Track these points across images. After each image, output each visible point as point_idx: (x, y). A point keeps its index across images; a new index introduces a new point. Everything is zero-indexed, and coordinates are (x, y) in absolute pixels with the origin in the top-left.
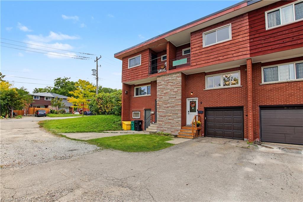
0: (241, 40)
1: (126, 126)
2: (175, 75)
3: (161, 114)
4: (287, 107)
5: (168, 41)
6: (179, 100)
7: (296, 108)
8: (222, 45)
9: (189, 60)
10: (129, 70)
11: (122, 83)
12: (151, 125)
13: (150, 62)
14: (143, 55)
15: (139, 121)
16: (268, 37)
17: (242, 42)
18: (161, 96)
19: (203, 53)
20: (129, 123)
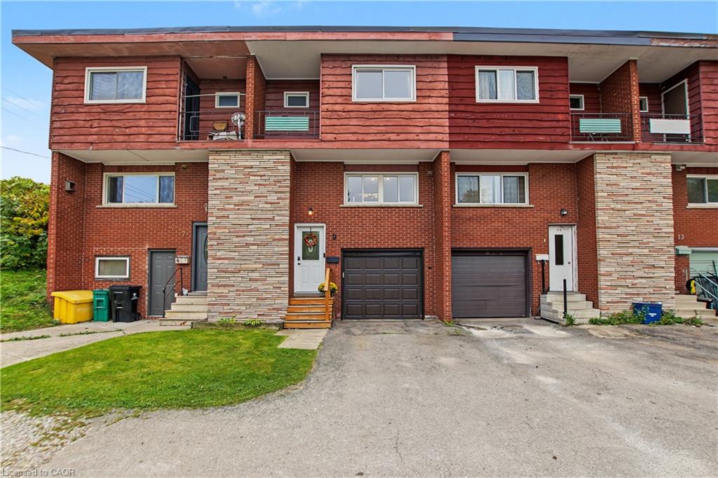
0: (433, 107)
1: (72, 308)
2: (272, 157)
3: (222, 266)
4: (490, 252)
5: (252, 54)
6: (283, 225)
7: (501, 254)
8: (395, 107)
9: (314, 124)
10: (86, 109)
11: (50, 152)
12: (179, 300)
13: (183, 101)
14: (155, 71)
15: (130, 287)
16: (479, 116)
17: (436, 113)
18: (225, 213)
19: (352, 114)
20: (87, 296)
